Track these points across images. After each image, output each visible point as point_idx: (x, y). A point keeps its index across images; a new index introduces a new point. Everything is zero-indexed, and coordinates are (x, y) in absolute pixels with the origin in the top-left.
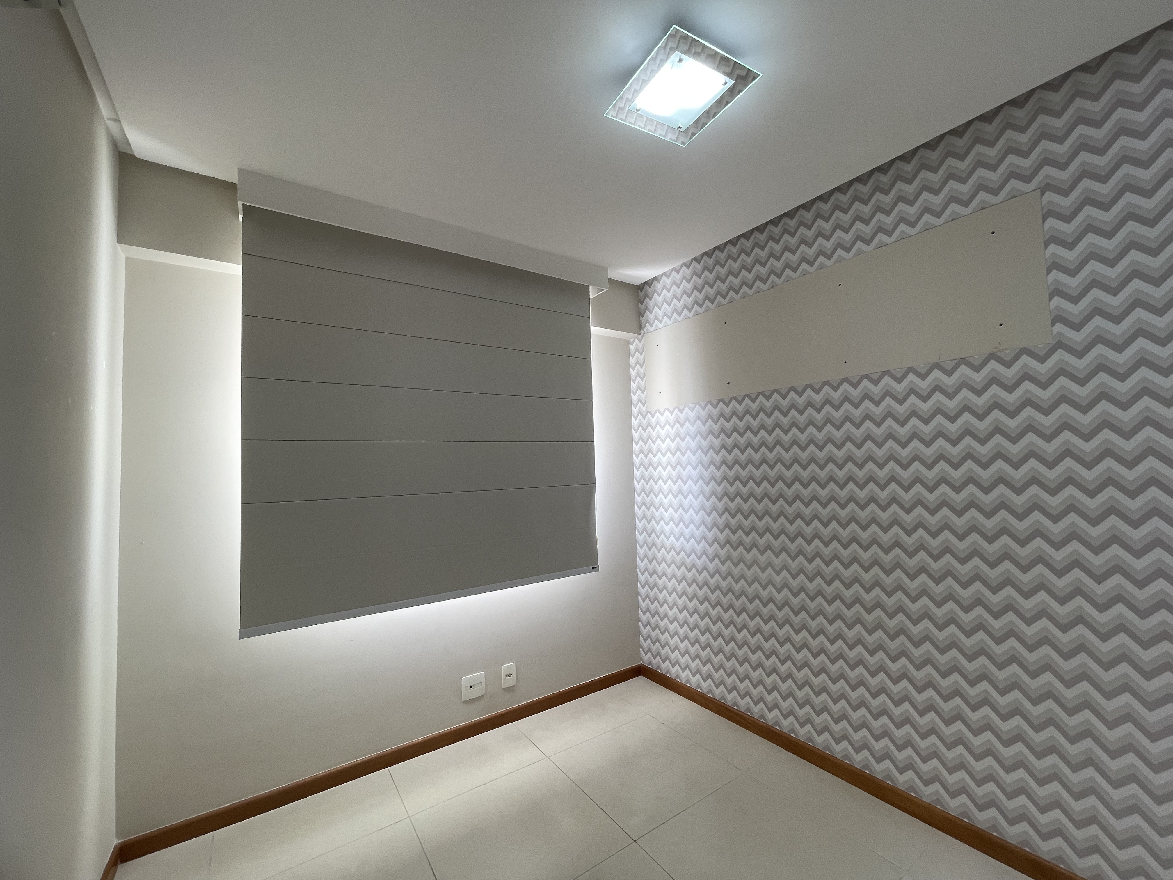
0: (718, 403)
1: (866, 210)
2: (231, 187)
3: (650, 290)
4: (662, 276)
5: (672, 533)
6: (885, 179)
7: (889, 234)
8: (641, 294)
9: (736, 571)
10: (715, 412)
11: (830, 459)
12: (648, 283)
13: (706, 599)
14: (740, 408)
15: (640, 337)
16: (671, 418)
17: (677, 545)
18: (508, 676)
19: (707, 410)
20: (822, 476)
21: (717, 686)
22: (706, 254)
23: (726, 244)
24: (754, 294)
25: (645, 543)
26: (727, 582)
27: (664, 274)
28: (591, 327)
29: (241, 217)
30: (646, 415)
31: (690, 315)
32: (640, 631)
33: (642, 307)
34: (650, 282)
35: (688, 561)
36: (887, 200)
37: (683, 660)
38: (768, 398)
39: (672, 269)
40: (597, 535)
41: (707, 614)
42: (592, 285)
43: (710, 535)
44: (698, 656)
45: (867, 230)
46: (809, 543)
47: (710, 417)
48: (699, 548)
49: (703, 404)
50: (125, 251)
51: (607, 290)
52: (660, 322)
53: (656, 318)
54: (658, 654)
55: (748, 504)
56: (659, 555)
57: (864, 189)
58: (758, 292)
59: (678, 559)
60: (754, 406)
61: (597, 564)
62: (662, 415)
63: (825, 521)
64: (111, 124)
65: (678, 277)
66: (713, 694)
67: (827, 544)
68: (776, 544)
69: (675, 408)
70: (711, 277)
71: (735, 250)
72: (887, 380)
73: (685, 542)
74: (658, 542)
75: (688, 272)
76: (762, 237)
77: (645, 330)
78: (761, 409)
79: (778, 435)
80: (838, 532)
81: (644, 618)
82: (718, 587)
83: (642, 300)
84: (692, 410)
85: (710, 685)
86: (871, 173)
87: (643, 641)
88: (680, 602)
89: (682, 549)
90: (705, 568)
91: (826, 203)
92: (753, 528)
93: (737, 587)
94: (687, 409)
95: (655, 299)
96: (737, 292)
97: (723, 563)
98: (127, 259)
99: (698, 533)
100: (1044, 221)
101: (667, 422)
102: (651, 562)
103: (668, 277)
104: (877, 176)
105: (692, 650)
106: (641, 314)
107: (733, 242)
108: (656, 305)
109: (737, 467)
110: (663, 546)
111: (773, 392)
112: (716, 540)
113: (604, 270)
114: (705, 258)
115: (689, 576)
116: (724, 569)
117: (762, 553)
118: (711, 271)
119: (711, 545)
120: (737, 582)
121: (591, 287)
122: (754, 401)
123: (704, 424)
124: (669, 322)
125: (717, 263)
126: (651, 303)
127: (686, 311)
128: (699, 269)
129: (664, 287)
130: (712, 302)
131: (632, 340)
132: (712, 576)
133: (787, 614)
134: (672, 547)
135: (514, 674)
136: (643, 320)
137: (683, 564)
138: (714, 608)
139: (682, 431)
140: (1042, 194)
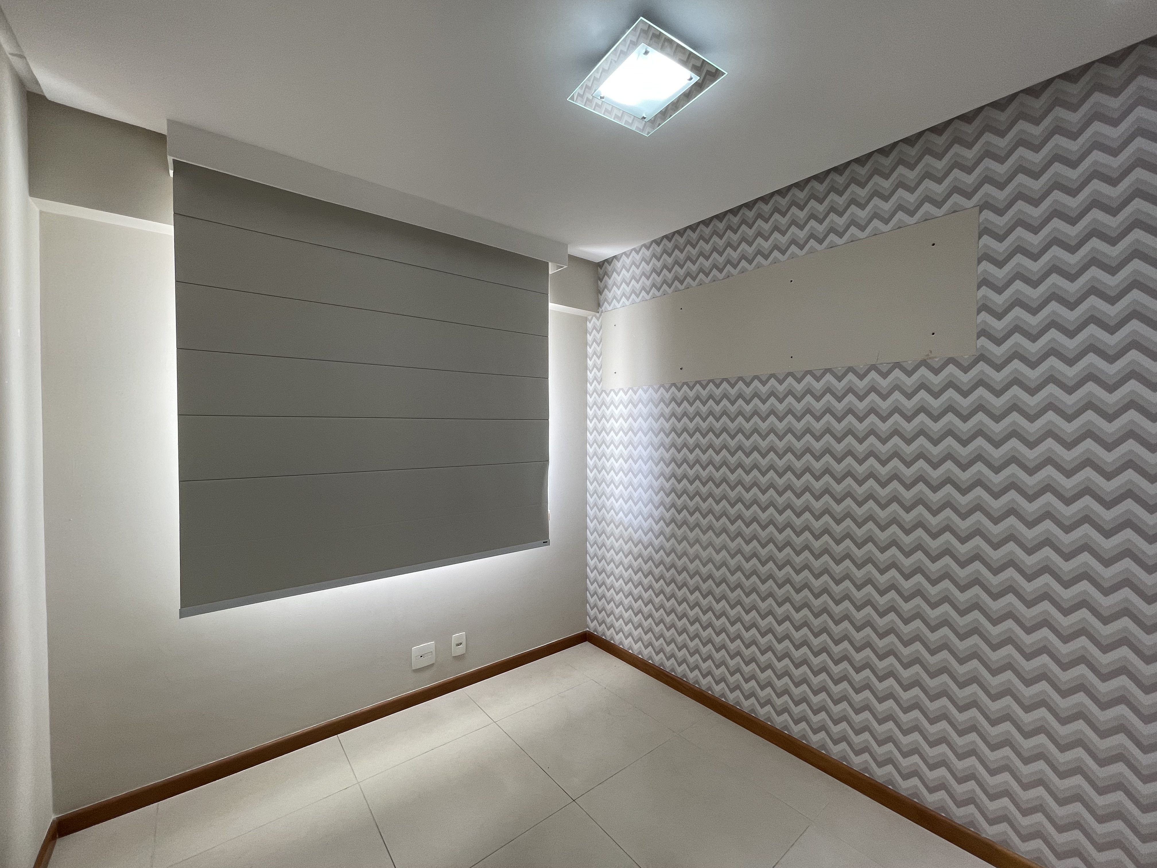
0: (670, 388)
1: (821, 208)
2: (160, 138)
3: (610, 268)
4: (622, 256)
5: (621, 509)
6: (840, 180)
7: (841, 235)
8: (601, 272)
9: (679, 548)
10: (668, 396)
11: (772, 449)
12: (608, 261)
13: (651, 573)
14: (691, 394)
15: (598, 315)
16: (626, 398)
17: (626, 520)
18: (458, 645)
19: (659, 393)
20: (764, 464)
21: (657, 654)
22: (666, 237)
23: (686, 229)
24: (710, 282)
25: (595, 517)
26: (671, 557)
27: (625, 253)
28: (550, 304)
29: (171, 172)
30: (601, 393)
31: (648, 297)
32: (587, 600)
33: (601, 285)
34: (610, 260)
35: (636, 537)
36: (841, 201)
37: (626, 629)
38: (718, 386)
39: (632, 250)
40: (549, 511)
41: (651, 587)
42: (551, 262)
43: (656, 514)
44: (640, 625)
45: (820, 229)
46: (748, 525)
47: (662, 400)
48: (646, 525)
49: (656, 387)
50: (37, 205)
51: (565, 267)
52: (619, 302)
53: (614, 297)
54: (604, 622)
55: (694, 485)
56: (608, 530)
57: (820, 188)
58: (714, 281)
59: (626, 534)
60: (704, 393)
61: (548, 538)
62: (616, 394)
63: (763, 506)
64: (15, 61)
65: (638, 257)
66: (652, 661)
67: (764, 528)
68: (718, 525)
69: (629, 389)
70: (670, 261)
71: (694, 236)
72: (828, 377)
73: (633, 519)
74: (608, 517)
75: (648, 253)
76: (721, 226)
77: (603, 308)
78: (711, 397)
79: (725, 422)
80: (774, 517)
81: (592, 588)
82: (662, 562)
83: (601, 278)
84: (646, 392)
85: (650, 652)
86: (828, 172)
87: (590, 609)
88: (626, 575)
89: (631, 525)
90: (651, 544)
91: (784, 197)
92: (697, 509)
93: (679, 564)
94: (640, 391)
95: (614, 277)
96: (694, 279)
97: (668, 540)
98: (41, 213)
99: (646, 511)
100: (980, 238)
101: (621, 402)
102: (600, 536)
103: (628, 256)
104: (833, 176)
105: (636, 620)
106: (599, 292)
107: (693, 228)
108: (615, 284)
109: (685, 450)
110: (612, 521)
111: (723, 380)
112: (662, 518)
113: (564, 246)
114: (665, 241)
115: (636, 550)
116: (668, 545)
117: (704, 533)
118: (670, 255)
119: (657, 523)
120: (680, 558)
121: (550, 264)
122: (704, 387)
123: (656, 407)
124: (627, 303)
125: (676, 247)
126: (610, 282)
127: (643, 293)
128: (659, 251)
129: (624, 266)
130: (670, 286)
131: (590, 318)
132: (657, 552)
133: (724, 590)
134: (621, 523)
135: (464, 643)
136: (601, 298)
137: (631, 539)
138: (657, 581)
139: (635, 411)
140: (980, 212)
